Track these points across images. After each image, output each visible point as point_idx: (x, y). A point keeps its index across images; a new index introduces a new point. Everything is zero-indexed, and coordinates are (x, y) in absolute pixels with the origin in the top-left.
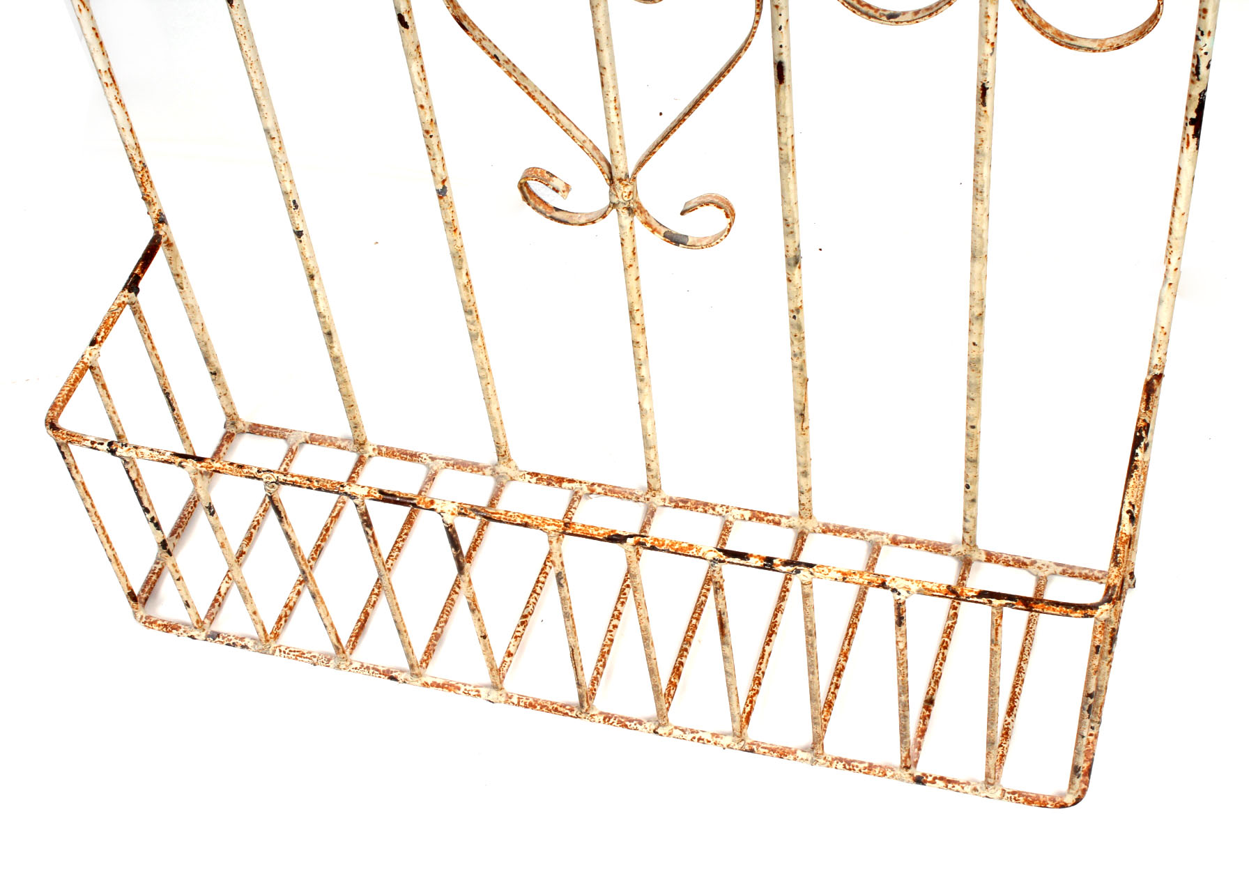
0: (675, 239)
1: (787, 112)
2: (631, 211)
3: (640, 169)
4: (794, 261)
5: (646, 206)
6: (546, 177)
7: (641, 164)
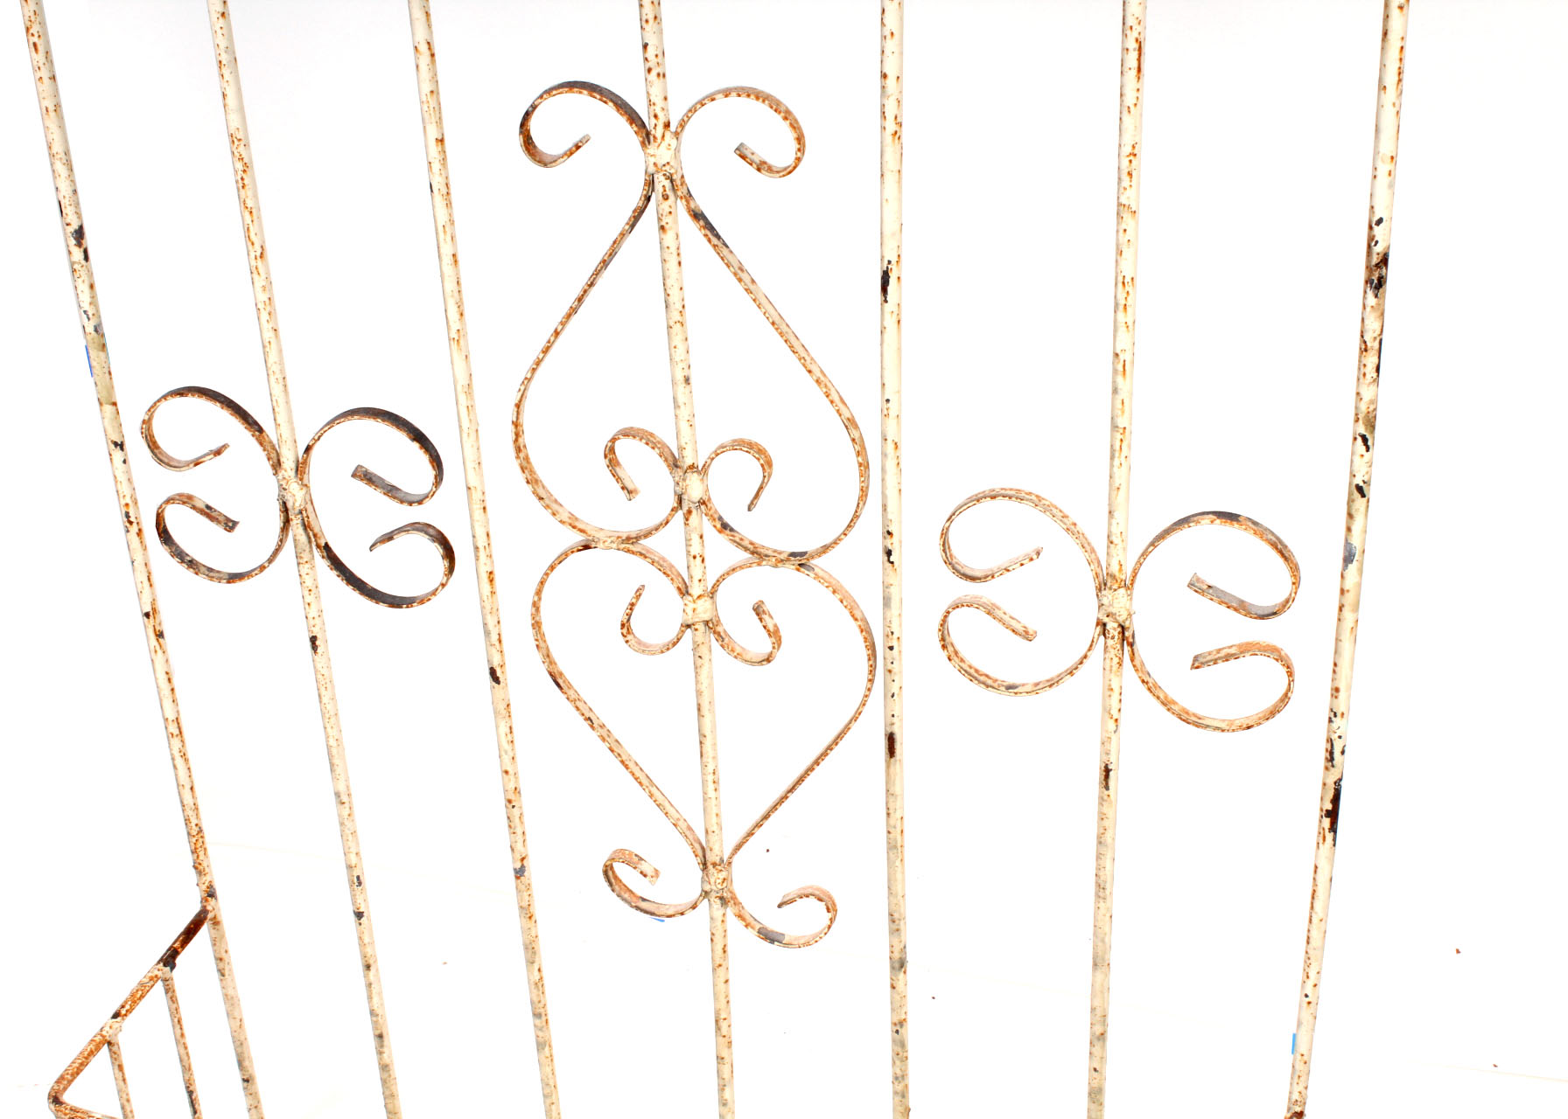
0: (769, 937)
1: (897, 789)
2: (724, 901)
3: (736, 853)
4: (899, 965)
5: (740, 898)
6: (633, 860)
7: (738, 847)
